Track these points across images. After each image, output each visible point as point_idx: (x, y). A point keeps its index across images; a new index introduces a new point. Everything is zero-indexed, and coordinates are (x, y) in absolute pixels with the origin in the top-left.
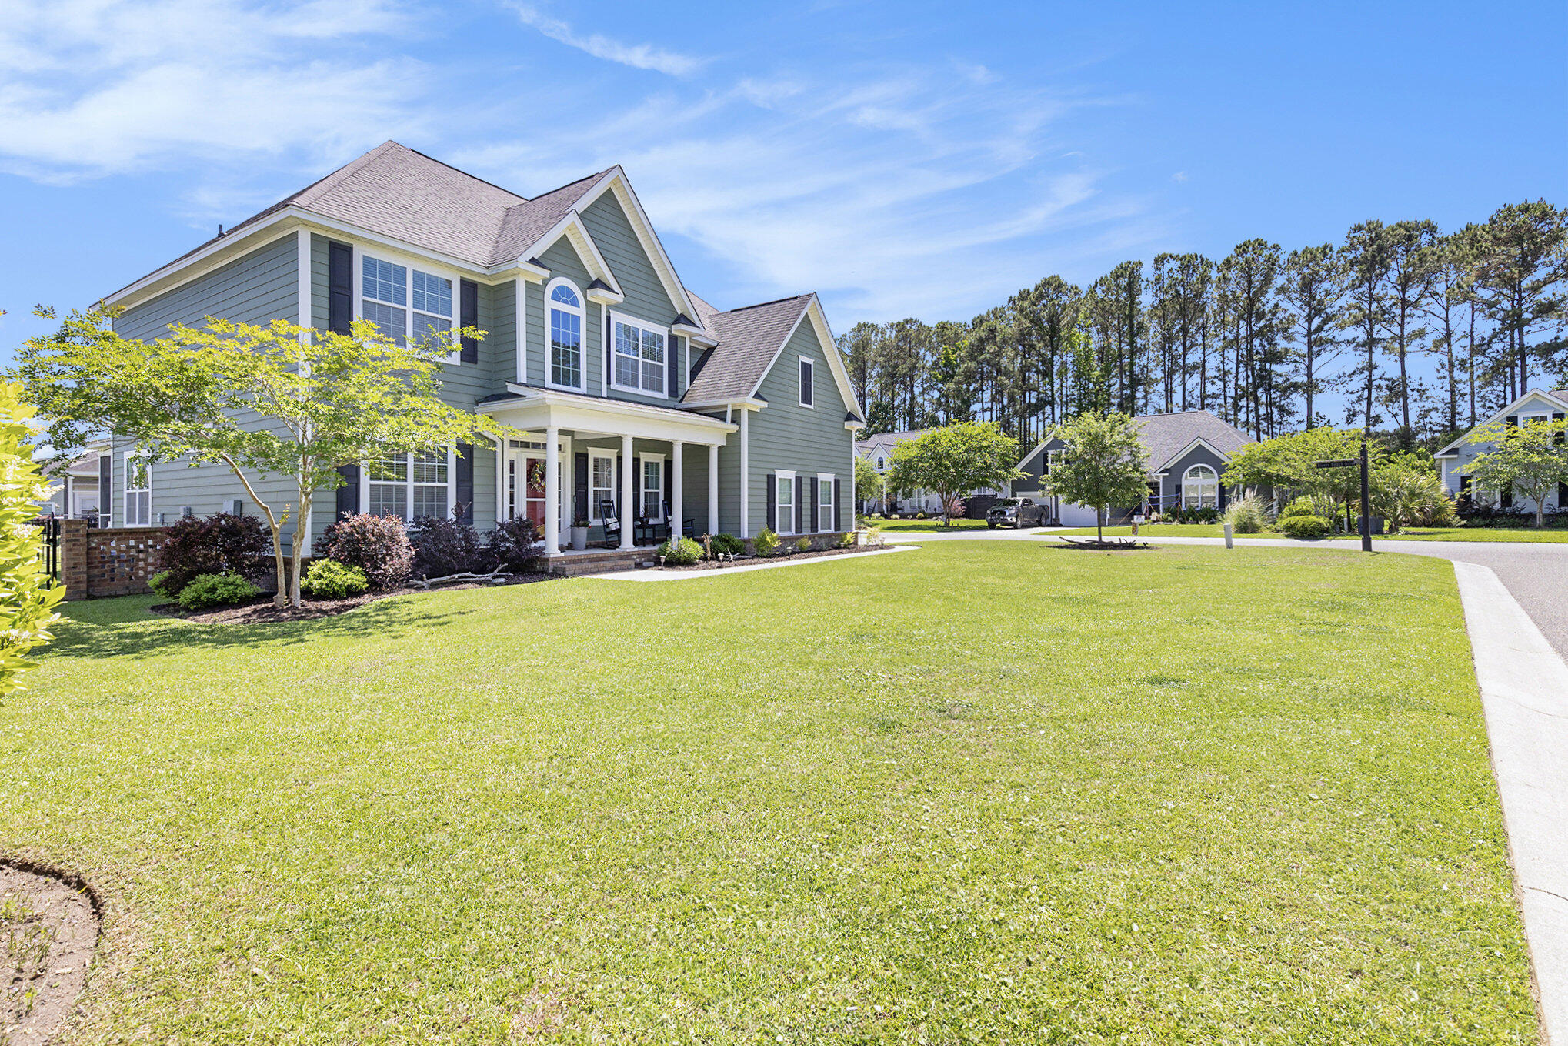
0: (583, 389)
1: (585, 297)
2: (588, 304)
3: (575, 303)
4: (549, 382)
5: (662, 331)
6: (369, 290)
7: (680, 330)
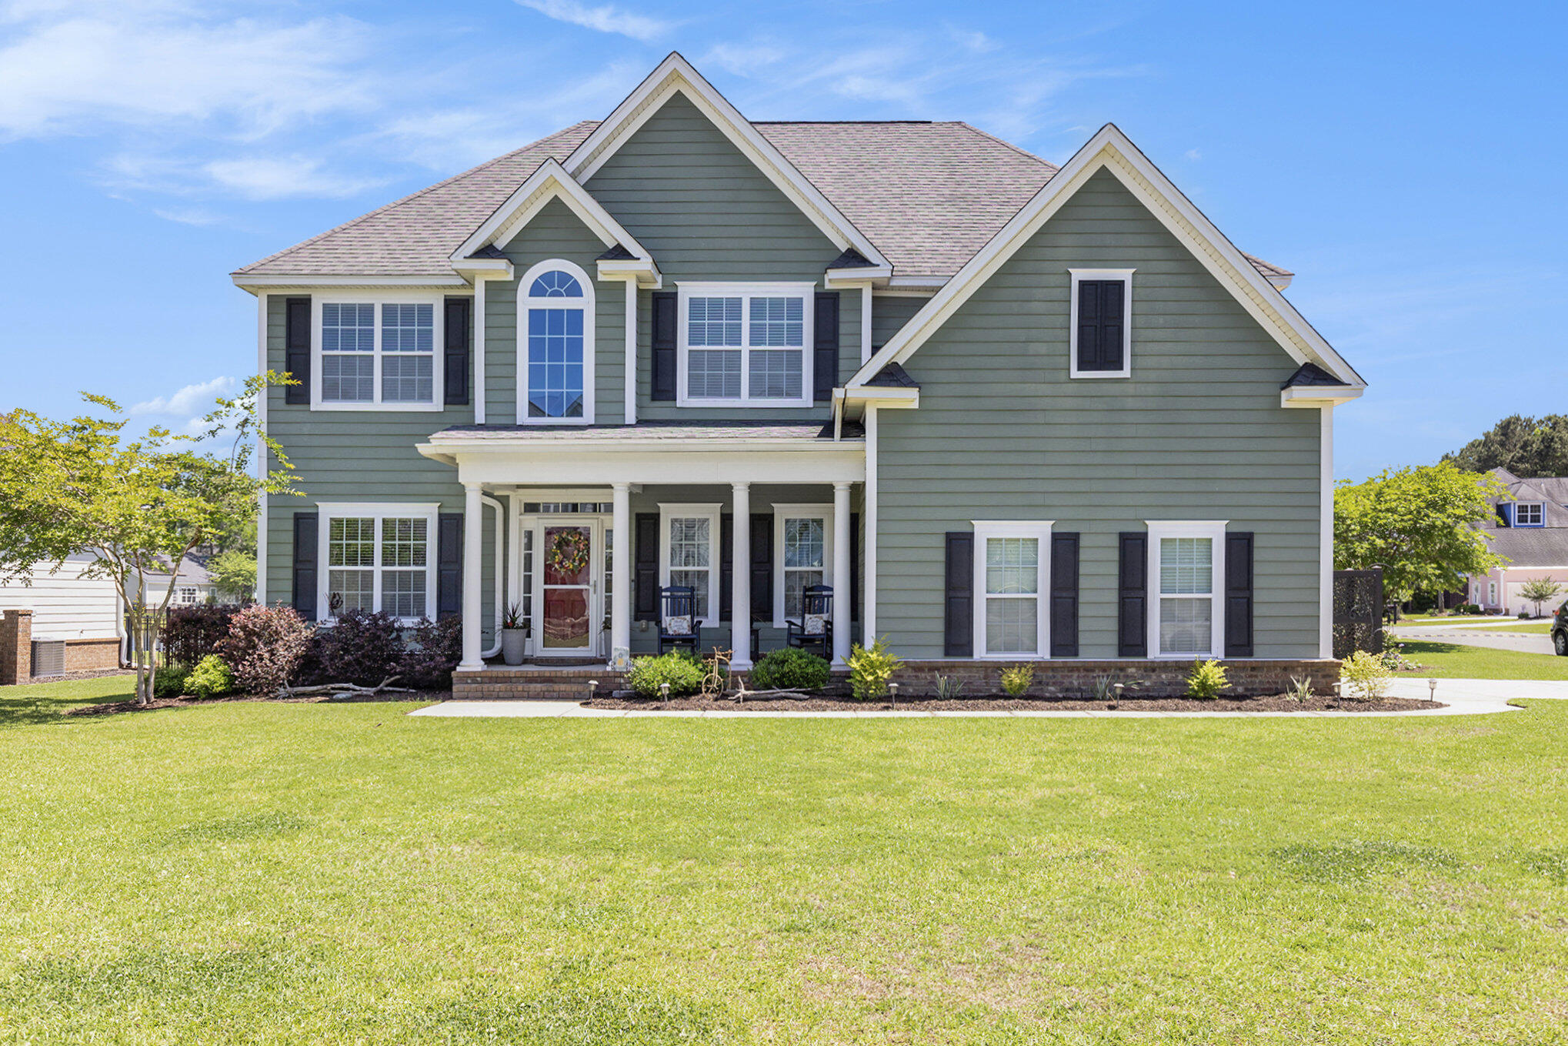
0: (589, 415)
1: (593, 277)
2: (599, 287)
3: (575, 291)
4: (523, 416)
5: (803, 291)
6: (329, 342)
7: (838, 279)
